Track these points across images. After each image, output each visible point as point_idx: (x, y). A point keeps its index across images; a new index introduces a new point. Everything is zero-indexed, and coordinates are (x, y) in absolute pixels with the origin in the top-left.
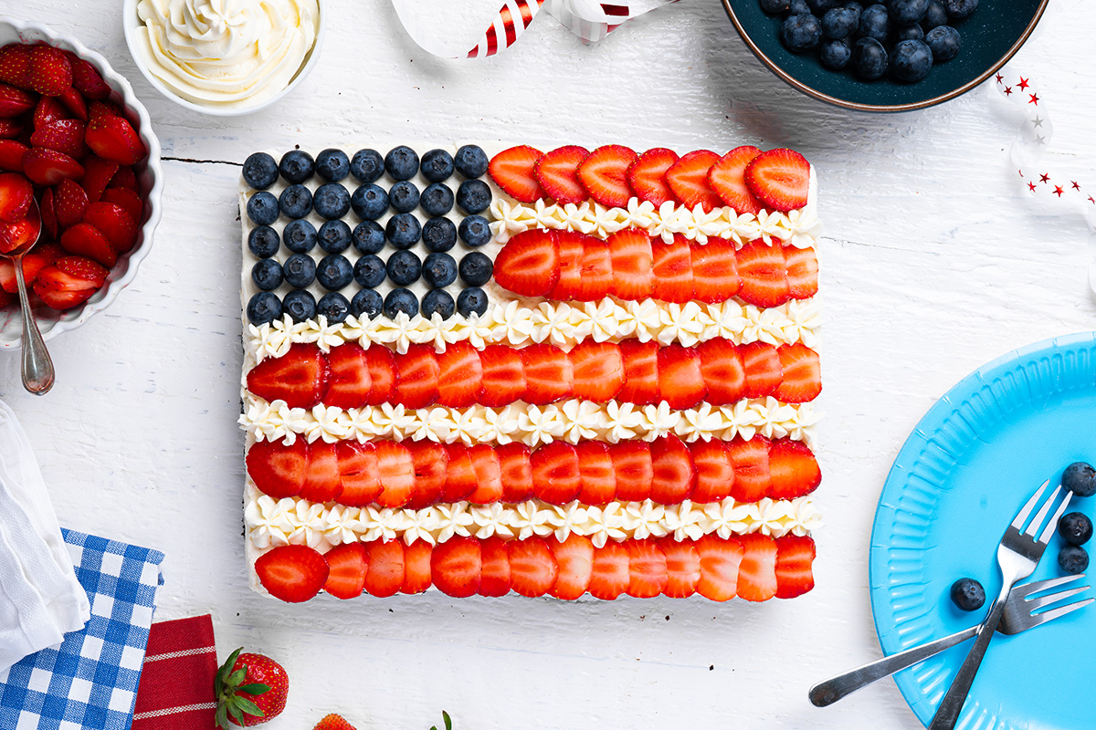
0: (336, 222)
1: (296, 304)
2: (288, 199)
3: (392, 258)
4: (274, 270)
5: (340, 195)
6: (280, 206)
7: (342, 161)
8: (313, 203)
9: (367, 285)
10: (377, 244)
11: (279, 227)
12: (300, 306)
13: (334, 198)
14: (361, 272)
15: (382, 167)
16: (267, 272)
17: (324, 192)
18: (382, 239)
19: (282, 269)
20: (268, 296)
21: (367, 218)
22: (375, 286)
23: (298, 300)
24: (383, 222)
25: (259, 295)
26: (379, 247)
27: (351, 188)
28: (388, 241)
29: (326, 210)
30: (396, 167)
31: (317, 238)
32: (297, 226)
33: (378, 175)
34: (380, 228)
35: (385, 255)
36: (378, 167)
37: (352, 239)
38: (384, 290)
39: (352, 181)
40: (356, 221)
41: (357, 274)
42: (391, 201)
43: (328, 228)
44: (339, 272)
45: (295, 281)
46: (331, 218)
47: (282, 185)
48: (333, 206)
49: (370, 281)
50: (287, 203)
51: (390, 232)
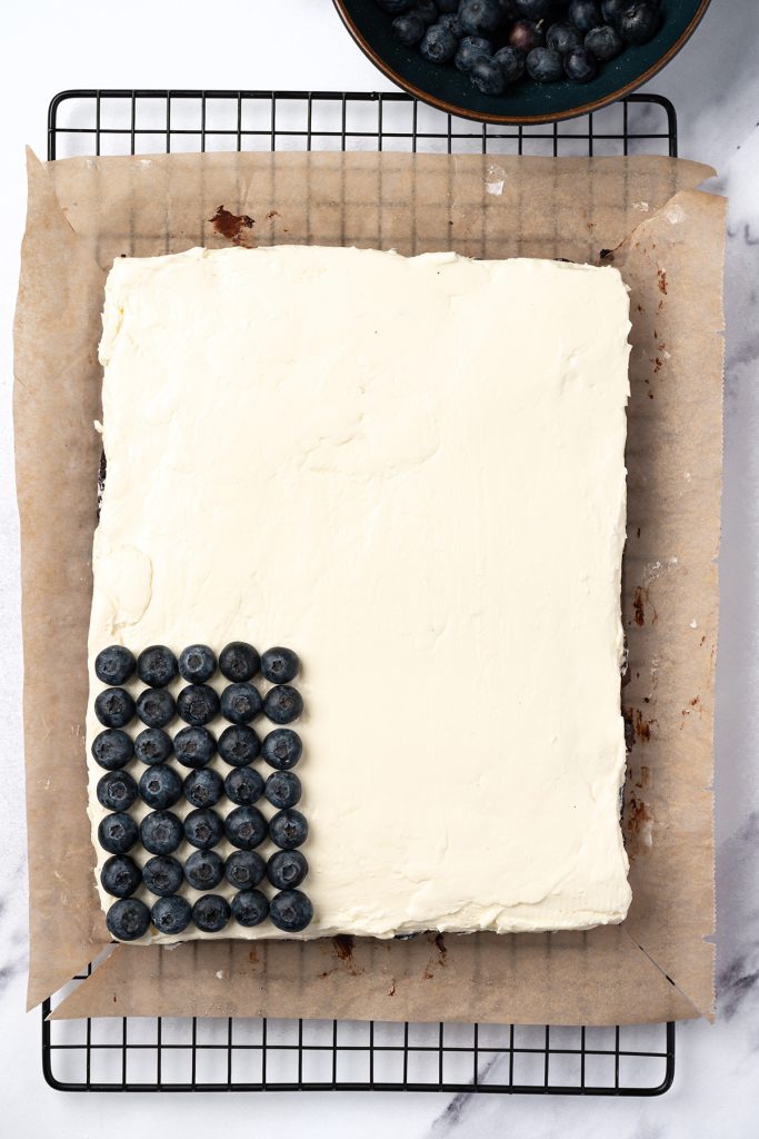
0: (186, 827)
1: (285, 874)
2: (161, 885)
3: (228, 761)
4: (245, 901)
5: (155, 823)
6: (170, 895)
7: (113, 823)
8: (164, 855)
9: (261, 789)
10: (212, 779)
11: (193, 896)
12: (286, 871)
13: (159, 831)
14: (245, 797)
15: (118, 774)
16: (247, 909)
17: (151, 842)
18: (205, 772)
19: (243, 892)
20: (275, 907)
21: (181, 789)
22: (262, 780)
23: (279, 872)
24: (184, 771)
25: (273, 918)
26: (214, 776)
27: (144, 811)
28: (208, 765)
29: (173, 840)
30: (118, 757)
31: (206, 850)
32: (193, 874)
33: (128, 779)
34: (192, 776)
35: (224, 769)
36: (119, 779)
37: (206, 808)
38: (266, 770)
39: (136, 808)
40: (184, 803)
41: (247, 803)
42: (159, 763)
43: (194, 837)
44: (246, 824)
45: (258, 876)
46: (182, 834)
47: (143, 893)
48: (169, 831)
49: (256, 786)
50: (166, 887)
51: (197, 764)
